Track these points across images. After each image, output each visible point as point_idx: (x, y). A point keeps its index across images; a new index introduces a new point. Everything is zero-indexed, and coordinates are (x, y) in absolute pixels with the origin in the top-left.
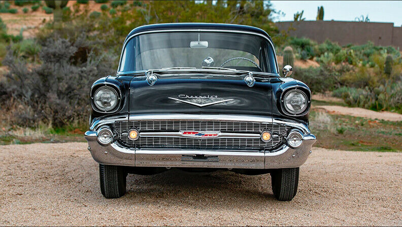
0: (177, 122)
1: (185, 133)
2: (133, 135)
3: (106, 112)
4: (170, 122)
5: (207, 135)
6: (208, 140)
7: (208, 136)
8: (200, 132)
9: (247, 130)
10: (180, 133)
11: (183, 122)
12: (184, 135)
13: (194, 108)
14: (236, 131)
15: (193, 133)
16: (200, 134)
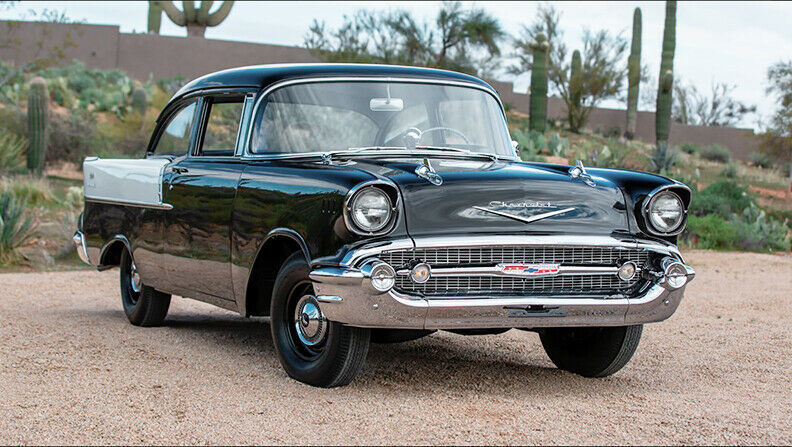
0: (498, 249)
1: (507, 268)
2: (421, 274)
3: (371, 234)
4: (486, 250)
5: (541, 271)
6: (546, 279)
7: (544, 273)
8: (530, 266)
9: (592, 262)
10: (496, 268)
11: (508, 249)
12: (506, 272)
13: (520, 225)
14: (577, 263)
15: (521, 268)
16: (531, 270)
